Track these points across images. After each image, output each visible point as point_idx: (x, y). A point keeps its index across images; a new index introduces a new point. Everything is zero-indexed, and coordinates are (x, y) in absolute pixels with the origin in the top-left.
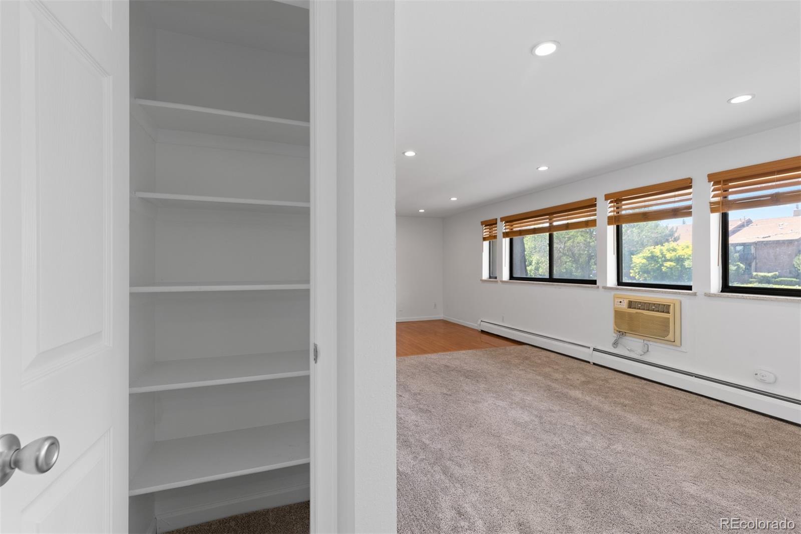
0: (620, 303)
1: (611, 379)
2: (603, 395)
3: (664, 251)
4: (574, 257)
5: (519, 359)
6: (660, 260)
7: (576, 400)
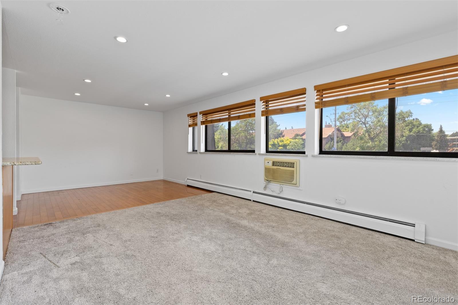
0: (267, 163)
1: (263, 210)
2: (260, 222)
3: (279, 142)
4: (240, 143)
5: (210, 202)
6: (277, 146)
7: (245, 227)
